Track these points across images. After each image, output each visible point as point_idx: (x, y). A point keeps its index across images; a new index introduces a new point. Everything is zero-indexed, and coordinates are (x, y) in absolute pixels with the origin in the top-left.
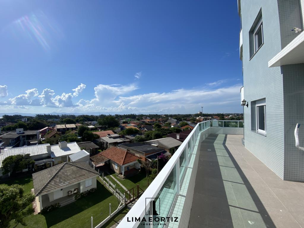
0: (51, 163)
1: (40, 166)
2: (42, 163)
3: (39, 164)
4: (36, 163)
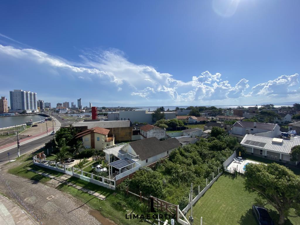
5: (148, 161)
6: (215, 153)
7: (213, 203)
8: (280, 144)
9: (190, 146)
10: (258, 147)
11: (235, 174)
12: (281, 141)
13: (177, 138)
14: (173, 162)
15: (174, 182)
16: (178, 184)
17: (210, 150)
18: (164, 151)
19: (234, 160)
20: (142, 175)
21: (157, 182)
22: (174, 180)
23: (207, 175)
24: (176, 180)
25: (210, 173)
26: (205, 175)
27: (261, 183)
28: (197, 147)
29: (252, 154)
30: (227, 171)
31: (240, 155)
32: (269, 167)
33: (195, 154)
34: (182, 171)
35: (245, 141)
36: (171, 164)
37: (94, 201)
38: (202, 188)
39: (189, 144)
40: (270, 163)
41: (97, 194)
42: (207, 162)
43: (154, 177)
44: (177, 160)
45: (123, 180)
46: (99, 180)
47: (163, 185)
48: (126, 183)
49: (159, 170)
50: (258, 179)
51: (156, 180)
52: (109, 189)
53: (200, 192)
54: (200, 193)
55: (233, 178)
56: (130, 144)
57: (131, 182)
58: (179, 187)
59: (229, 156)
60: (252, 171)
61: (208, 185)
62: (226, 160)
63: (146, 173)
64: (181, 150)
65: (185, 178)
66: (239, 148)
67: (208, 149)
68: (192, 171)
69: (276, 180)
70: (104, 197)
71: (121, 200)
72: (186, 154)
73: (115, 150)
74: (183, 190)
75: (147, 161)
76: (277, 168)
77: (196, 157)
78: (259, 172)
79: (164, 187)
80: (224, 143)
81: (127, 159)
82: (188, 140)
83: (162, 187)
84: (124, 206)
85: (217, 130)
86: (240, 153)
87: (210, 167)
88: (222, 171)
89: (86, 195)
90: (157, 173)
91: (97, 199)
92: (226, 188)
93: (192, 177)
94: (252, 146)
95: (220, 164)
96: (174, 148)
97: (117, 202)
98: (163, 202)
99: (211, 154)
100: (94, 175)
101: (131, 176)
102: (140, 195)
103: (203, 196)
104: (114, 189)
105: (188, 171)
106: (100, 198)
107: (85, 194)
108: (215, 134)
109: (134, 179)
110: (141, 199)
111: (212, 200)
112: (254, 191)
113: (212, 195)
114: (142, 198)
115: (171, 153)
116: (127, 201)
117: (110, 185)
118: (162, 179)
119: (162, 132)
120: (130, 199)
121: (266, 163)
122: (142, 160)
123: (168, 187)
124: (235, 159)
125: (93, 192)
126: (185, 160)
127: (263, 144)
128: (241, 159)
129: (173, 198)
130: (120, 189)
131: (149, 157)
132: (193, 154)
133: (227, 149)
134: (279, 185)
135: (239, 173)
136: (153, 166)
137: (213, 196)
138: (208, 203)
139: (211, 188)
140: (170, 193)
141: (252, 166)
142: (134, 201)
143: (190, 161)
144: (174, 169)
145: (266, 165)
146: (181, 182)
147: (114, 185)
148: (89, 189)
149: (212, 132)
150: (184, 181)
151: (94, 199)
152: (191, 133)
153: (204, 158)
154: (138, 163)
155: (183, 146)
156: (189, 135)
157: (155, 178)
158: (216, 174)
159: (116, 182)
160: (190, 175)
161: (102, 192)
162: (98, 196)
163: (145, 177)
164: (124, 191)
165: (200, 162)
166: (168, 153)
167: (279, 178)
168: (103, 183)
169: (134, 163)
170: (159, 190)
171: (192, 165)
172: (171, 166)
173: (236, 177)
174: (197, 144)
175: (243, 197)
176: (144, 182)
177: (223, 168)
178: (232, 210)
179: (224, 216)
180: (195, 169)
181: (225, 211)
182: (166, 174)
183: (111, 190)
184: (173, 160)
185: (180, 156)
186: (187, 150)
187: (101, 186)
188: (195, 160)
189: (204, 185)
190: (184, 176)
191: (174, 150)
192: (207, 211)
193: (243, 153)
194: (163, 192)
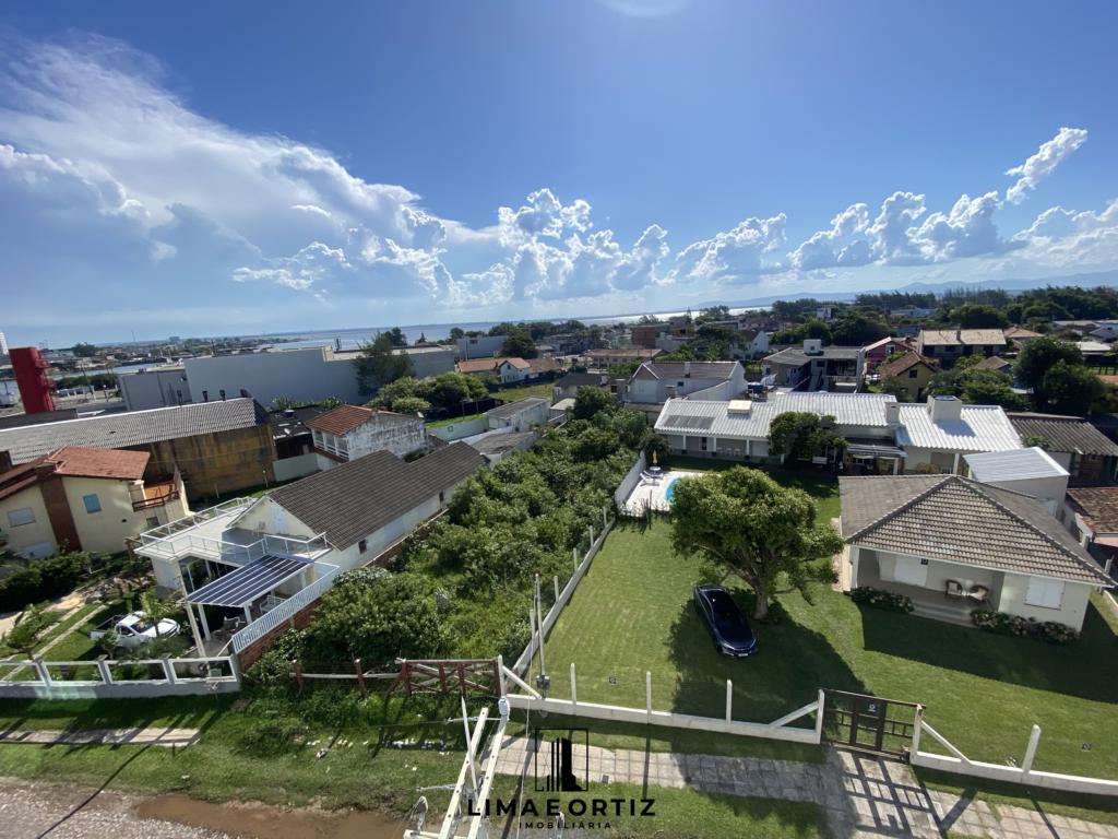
0: (893, 461)
1: (860, 460)
2: (867, 453)
3: (858, 453)
4: (851, 447)
5: (368, 545)
6: (592, 467)
7: (598, 614)
8: (746, 415)
9: (515, 461)
10: (696, 431)
11: (647, 518)
12: (748, 408)
13: (470, 441)
14: (466, 526)
15: (477, 589)
16: (491, 591)
17: (575, 462)
18: (430, 496)
19: (640, 479)
20: (353, 600)
21: (414, 607)
22: (474, 582)
23: (576, 539)
24: (481, 582)
25: (582, 531)
26: (568, 540)
27: (711, 526)
28: (539, 460)
29: (684, 452)
30: (626, 512)
31: (655, 461)
32: (725, 480)
33: (534, 485)
34: (502, 545)
35: (667, 418)
36: (458, 533)
37: (150, 762)
38: (563, 583)
39: (513, 454)
40: (728, 469)
41: (150, 734)
42: (572, 500)
43: (400, 594)
44: (477, 514)
45: (271, 642)
46: (147, 676)
47: (439, 612)
48: (287, 650)
49: (417, 566)
50: (703, 516)
51: (408, 603)
52: (209, 696)
53: (560, 593)
54: (560, 598)
55: (642, 530)
56: (275, 497)
57: (310, 639)
58: (493, 599)
59: (629, 469)
60: (688, 497)
61: (579, 568)
62: (622, 483)
63: (369, 590)
64: (486, 479)
65: (511, 566)
66: (652, 441)
68: (529, 537)
69: (743, 510)
70: (191, 733)
71: (274, 716)
73: (207, 536)
74: (507, 604)
75: (363, 548)
76: (745, 478)
77: (537, 490)
78: (705, 497)
79: (444, 615)
80: (612, 432)
81: (273, 558)
82: (508, 443)
83: (436, 617)
84: (294, 733)
85: (592, 398)
86: (655, 455)
87: (580, 513)
88: (613, 515)
89: (96, 753)
90: (413, 577)
91: (161, 750)
92: (626, 562)
93: (533, 555)
94: (683, 429)
95: (607, 497)
96: (461, 477)
97: (258, 731)
98: (447, 664)
99: (579, 472)
100: (113, 662)
101: (301, 619)
102: (355, 673)
103: (568, 603)
104: (237, 688)
105: (518, 540)
106: (171, 745)
107: (91, 751)
108: (586, 409)
109: (317, 624)
110: (362, 684)
111: (595, 606)
112: (695, 549)
113: (592, 594)
114: (364, 679)
115: (456, 497)
116: (305, 709)
117: (212, 680)
118: (432, 592)
119: (409, 427)
120: (316, 699)
121: (719, 470)
122: (342, 547)
123: (458, 611)
124: (644, 474)
125: (129, 731)
126: (505, 509)
127: (707, 422)
128: (658, 472)
129: (479, 642)
130: (260, 679)
131: (371, 531)
132: (526, 485)
133: (621, 451)
134: (753, 520)
135: (657, 512)
136: (393, 559)
137: (596, 596)
138: (583, 618)
139: (589, 575)
140: (466, 629)
141: (687, 484)
142: (335, 699)
143: (520, 509)
144: (472, 547)
145: (719, 476)
146: (499, 581)
147: (230, 673)
148: (102, 728)
149: (579, 402)
150: (508, 576)
151: (145, 756)
152: (514, 418)
153: (560, 489)
154: (326, 565)
155: (492, 466)
156: (508, 425)
157: (407, 597)
158: (600, 527)
159: (239, 657)
160: (524, 553)
161: (175, 719)
162: (158, 740)
163: (364, 604)
164: (285, 680)
165: (550, 504)
166: (442, 499)
167: (751, 503)
168: (173, 682)
169: (308, 569)
170: (427, 631)
171: (529, 521)
172: (458, 540)
173: (650, 523)
174: (537, 450)
175: (669, 573)
176: (364, 622)
177: (614, 507)
178: (647, 616)
179: (628, 640)
180: (538, 531)
181: (631, 626)
182: (444, 571)
183: (220, 695)
184: (465, 517)
185: (488, 499)
186: (507, 476)
187: (162, 698)
188: (536, 502)
189: (568, 572)
190: (505, 561)
191: (462, 484)
192: (584, 643)
193: (664, 455)
194: (442, 632)
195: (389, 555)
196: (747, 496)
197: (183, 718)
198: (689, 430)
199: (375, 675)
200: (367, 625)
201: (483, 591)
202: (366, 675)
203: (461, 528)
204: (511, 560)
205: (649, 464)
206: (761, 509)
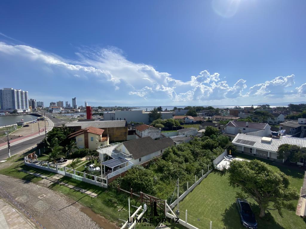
5: (141, 160)
6: (208, 151)
7: (200, 198)
8: (269, 143)
9: (183, 145)
10: (247, 145)
11: (223, 172)
12: (270, 140)
13: (172, 137)
14: (166, 161)
15: (165, 179)
16: (169, 181)
17: (202, 149)
18: (158, 150)
19: (224, 158)
20: (134, 173)
21: (148, 179)
22: (165, 177)
23: (198, 173)
24: (167, 178)
25: (200, 170)
26: (195, 172)
27: (242, 178)
28: (190, 146)
29: (243, 152)
30: (217, 168)
31: (230, 153)
32: (251, 163)
33: (187, 153)
34: (174, 169)
35: (237, 140)
37: (86, 199)
38: (190, 185)
39: (183, 143)
40: (252, 160)
41: (88, 192)
42: (199, 161)
43: (145, 175)
44: (169, 158)
45: (115, 178)
46: (92, 179)
47: (154, 182)
48: (118, 181)
49: (152, 168)
52: (101, 187)
53: (189, 188)
54: (189, 189)
55: (222, 175)
56: (124, 144)
57: (123, 180)
58: (169, 184)
59: (220, 154)
60: (234, 167)
61: (197, 182)
62: (216, 158)
63: (138, 171)
64: (174, 149)
65: (176, 175)
66: (230, 146)
67: (201, 148)
68: (183, 169)
69: (255, 175)
70: (96, 195)
71: (112, 197)
72: (179, 153)
73: (109, 150)
74: (173, 186)
75: (140, 160)
76: (258, 164)
77: (188, 155)
78: (241, 168)
79: (155, 184)
80: (216, 142)
81: (120, 157)
82: (182, 140)
83: (153, 184)
84: (115, 203)
85: (211, 130)
86: (230, 151)
87: (200, 165)
88: (212, 168)
89: (78, 193)
90: (149, 171)
91: (89, 197)
92: (213, 184)
93: (183, 174)
94: (242, 144)
95: (210, 162)
96: (167, 147)
97: (108, 199)
98: (152, 197)
99: (203, 152)
100: (86, 174)
101: (123, 174)
102: (130, 192)
103: (191, 191)
104: (107, 187)
105: (179, 168)
106: (91, 196)
107: (77, 192)
108: (209, 133)
109: (125, 177)
111: (200, 195)
112: (238, 186)
113: (200, 191)
114: (133, 195)
115: (165, 152)
116: (118, 198)
117: (103, 184)
118: (153, 176)
119: (157, 131)
120: (121, 196)
122: (135, 159)
123: (159, 184)
124: (226, 157)
125: (85, 190)
126: (177, 158)
127: (252, 143)
128: (231, 157)
129: (163, 194)
130: (112, 187)
131: (142, 156)
132: (185, 153)
133: (218, 148)
134: (258, 180)
136: (146, 165)
137: (201, 192)
138: (195, 198)
139: (200, 185)
140: (160, 190)
142: (125, 197)
143: (181, 159)
144: (166, 167)
145: (249, 161)
146: (172, 179)
147: (106, 183)
148: (81, 188)
149: (206, 131)
150: (175, 178)
151: (86, 197)
152: (186, 133)
153: (195, 156)
154: (131, 162)
155: (176, 145)
156: (184, 134)
157: (147, 176)
158: (206, 171)
159: (108, 180)
160: (181, 172)
161: (94, 190)
162: (90, 194)
163: (136, 175)
164: (116, 189)
165: (191, 160)
166: (161, 152)
167: (259, 173)
168: (95, 182)
169: (127, 162)
170: (149, 187)
171: (184, 164)
172: (163, 164)
173: (225, 173)
174: (191, 143)
175: (229, 192)
176: (135, 179)
177: (213, 165)
178: (217, 204)
179: (209, 210)
180: (186, 167)
181: (211, 205)
182: (158, 172)
183: (104, 188)
184: (166, 158)
185: (173, 155)
186: (180, 149)
187: (93, 185)
188: (187, 158)
189: (193, 182)
190: (174, 173)
191: (167, 149)
192: (194, 205)
193: (234, 152)
194: (153, 188)
195: (145, 164)
196: (258, 171)
197: (95, 191)
198: (245, 145)
199: (135, 194)
200: (136, 181)
201: (167, 180)
202: (133, 193)
203: (164, 161)
204: (176, 174)
205: (228, 154)
206: (263, 176)
